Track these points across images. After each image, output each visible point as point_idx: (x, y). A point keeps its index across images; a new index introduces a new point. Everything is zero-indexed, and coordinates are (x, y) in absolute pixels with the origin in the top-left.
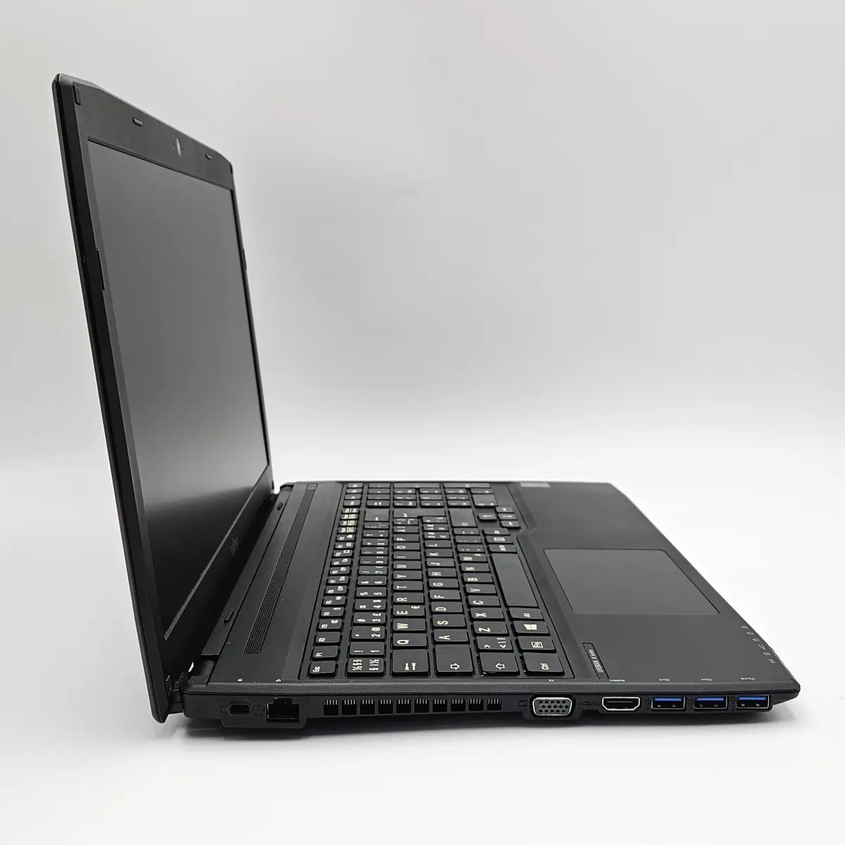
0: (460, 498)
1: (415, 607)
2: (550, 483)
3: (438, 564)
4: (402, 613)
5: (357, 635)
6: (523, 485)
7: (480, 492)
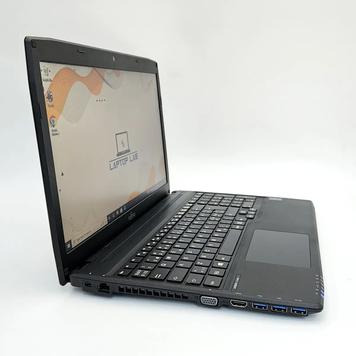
0: (238, 203)
1: (181, 250)
2: (283, 199)
3: (205, 232)
4: (173, 252)
5: (148, 260)
6: (270, 199)
7: (249, 201)
